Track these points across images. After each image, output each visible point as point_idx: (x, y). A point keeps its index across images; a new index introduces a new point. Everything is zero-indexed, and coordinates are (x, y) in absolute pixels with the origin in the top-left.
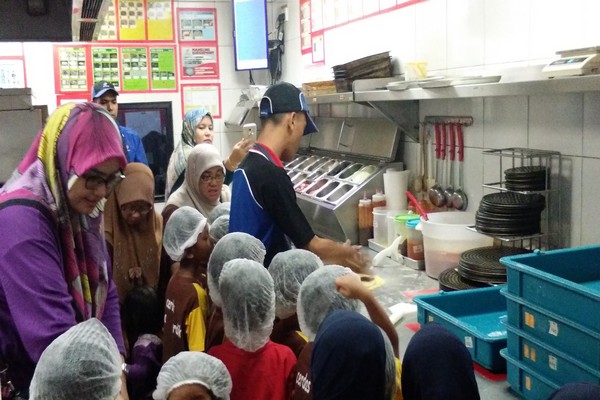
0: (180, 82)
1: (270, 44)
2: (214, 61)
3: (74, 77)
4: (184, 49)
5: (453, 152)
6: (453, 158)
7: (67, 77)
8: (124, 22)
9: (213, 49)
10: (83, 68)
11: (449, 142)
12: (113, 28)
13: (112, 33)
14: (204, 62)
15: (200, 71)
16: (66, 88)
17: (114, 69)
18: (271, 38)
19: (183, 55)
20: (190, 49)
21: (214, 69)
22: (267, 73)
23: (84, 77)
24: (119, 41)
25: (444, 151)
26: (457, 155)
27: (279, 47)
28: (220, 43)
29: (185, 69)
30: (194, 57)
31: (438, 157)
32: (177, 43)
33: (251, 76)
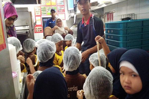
0: (58, 13)
1: (74, 5)
2: (64, 9)
3: (38, 12)
4: (58, 7)
5: (111, 19)
6: (111, 20)
7: (37, 12)
8: (47, 2)
9: (63, 7)
10: (40, 11)
11: (110, 17)
12: (45, 3)
13: (45, 4)
14: (62, 9)
15: (61, 11)
16: (37, 15)
17: (45, 11)
18: (74, 4)
19: (58, 8)
20: (59, 7)
21: (64, 10)
22: (74, 11)
23: (40, 12)
24: (46, 5)
25: (109, 19)
26: (112, 19)
27: (76, 6)
28: (65, 5)
29: (58, 11)
30: (60, 8)
31: (108, 20)
32: (57, 6)
33: (71, 11)
